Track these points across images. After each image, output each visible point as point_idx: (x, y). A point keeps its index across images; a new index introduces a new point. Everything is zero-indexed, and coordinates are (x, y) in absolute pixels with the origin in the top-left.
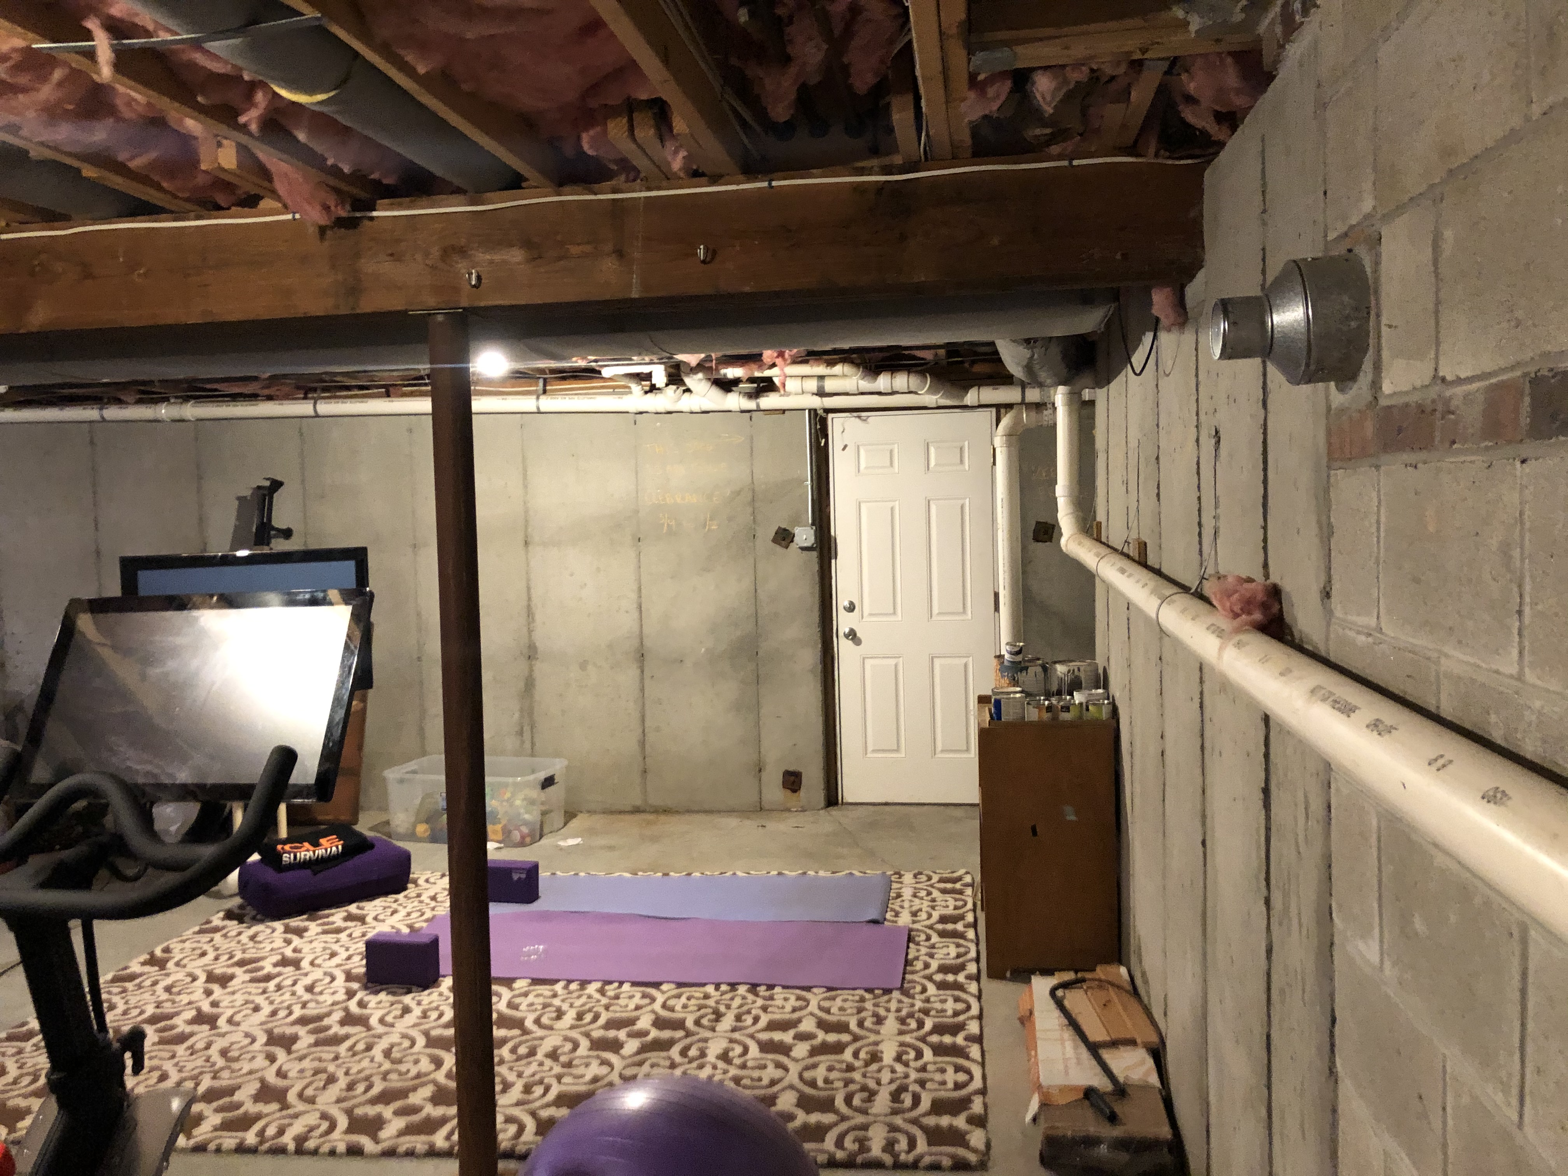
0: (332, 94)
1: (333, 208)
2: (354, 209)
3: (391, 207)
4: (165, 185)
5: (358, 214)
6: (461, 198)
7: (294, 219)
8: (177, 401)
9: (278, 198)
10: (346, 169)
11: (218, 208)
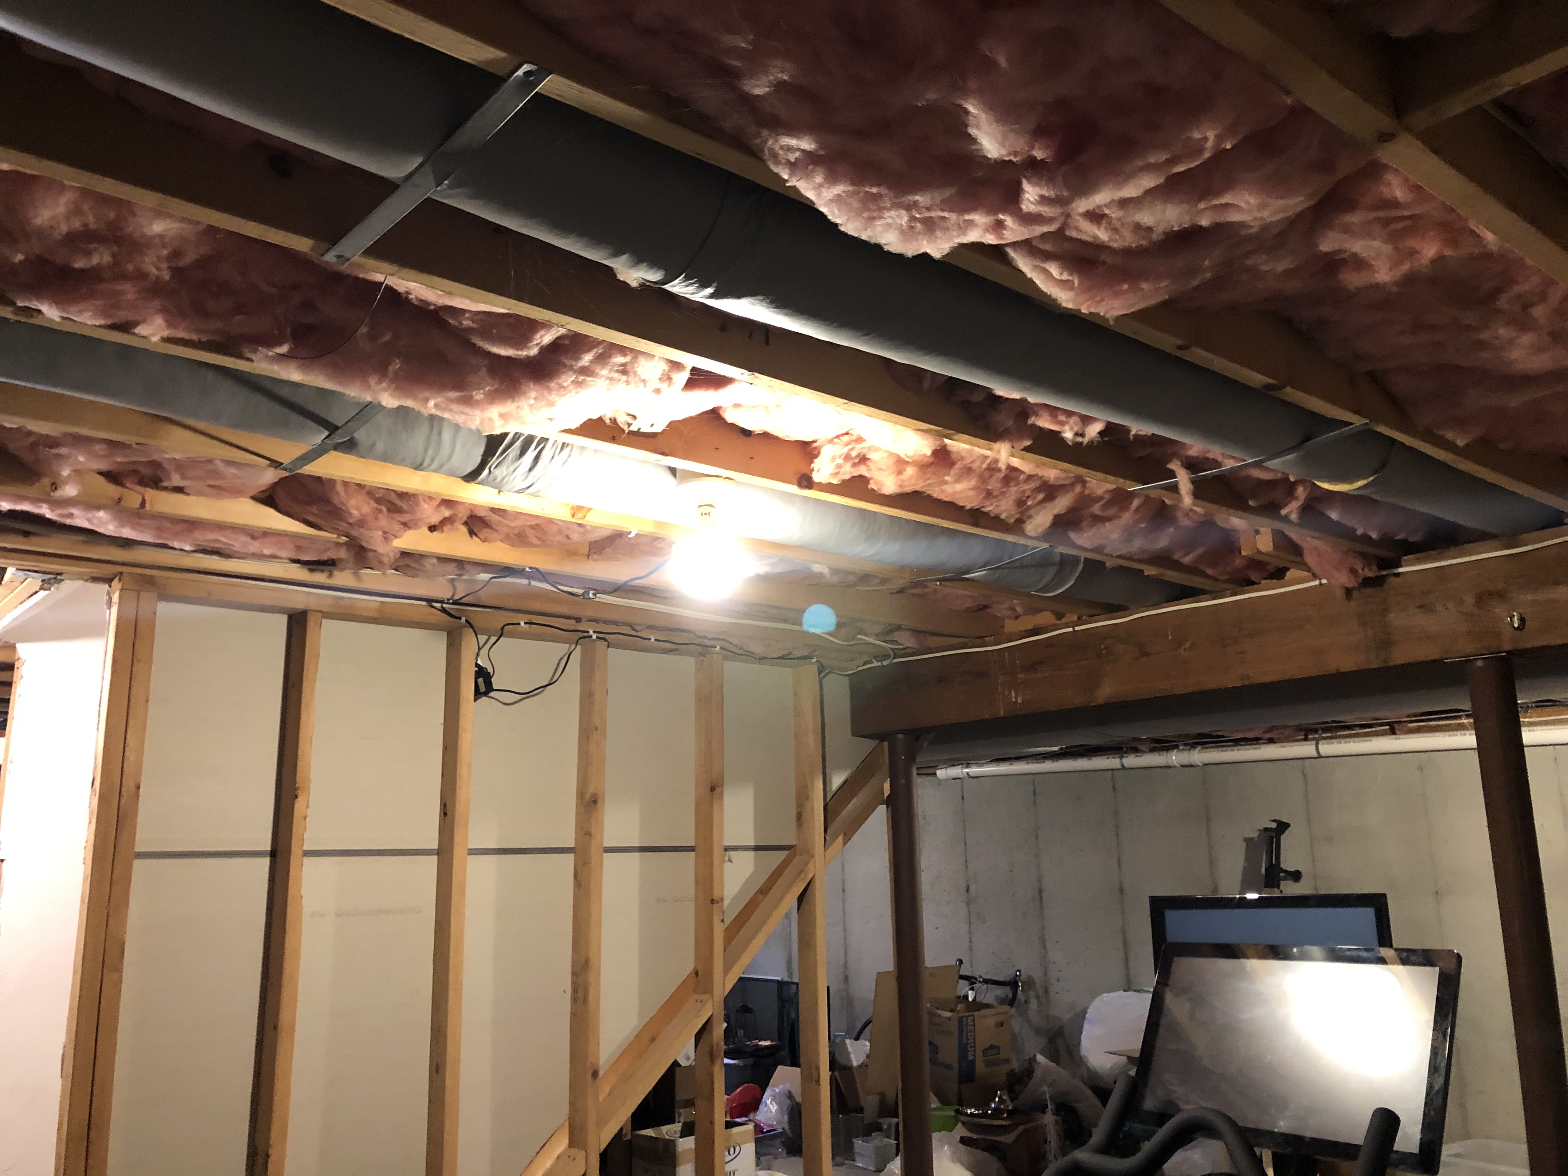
0: (1371, 479)
1: (1360, 571)
2: (1381, 568)
3: (1419, 561)
4: (1209, 572)
5: (1384, 573)
6: (1495, 543)
7: (1321, 584)
8: (1186, 748)
9: (1309, 569)
10: (1374, 535)
11: (1252, 583)
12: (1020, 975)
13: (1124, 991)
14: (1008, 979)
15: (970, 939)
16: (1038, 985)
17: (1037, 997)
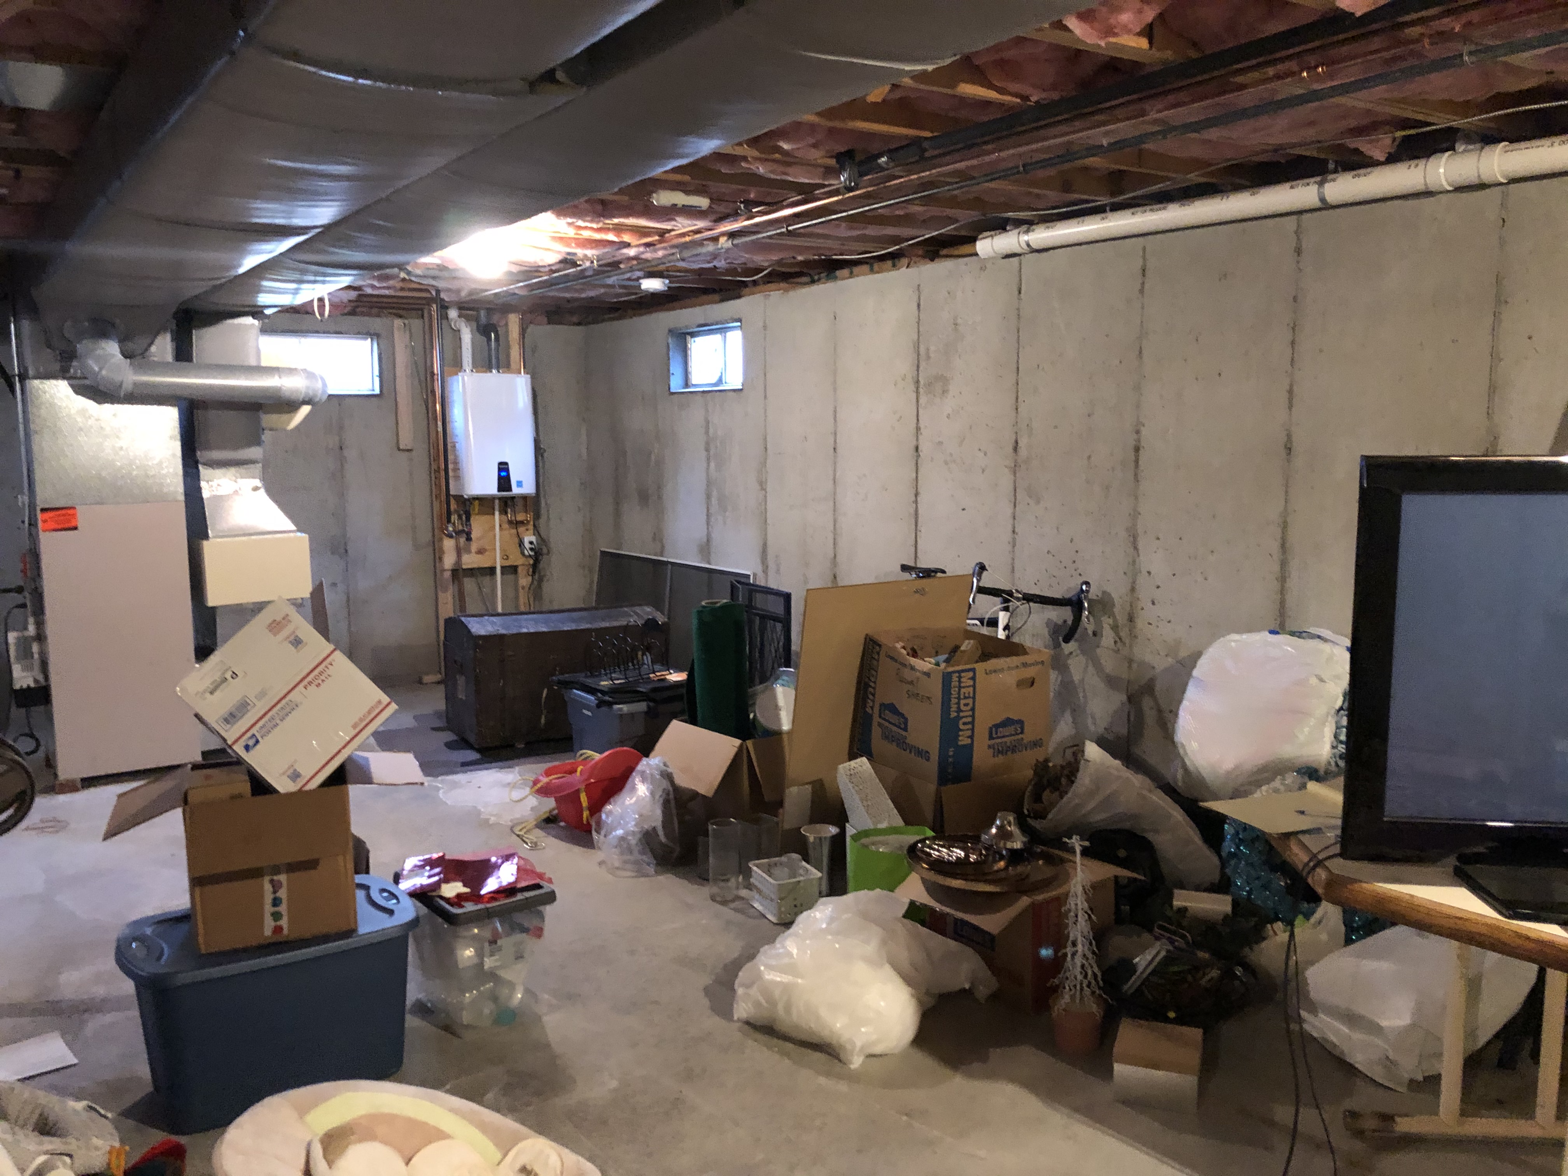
12: (1087, 591)
13: (1272, 632)
14: (1067, 596)
15: (1014, 527)
16: (1116, 610)
17: (1115, 628)
